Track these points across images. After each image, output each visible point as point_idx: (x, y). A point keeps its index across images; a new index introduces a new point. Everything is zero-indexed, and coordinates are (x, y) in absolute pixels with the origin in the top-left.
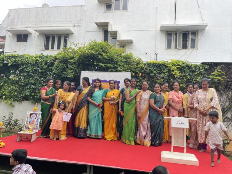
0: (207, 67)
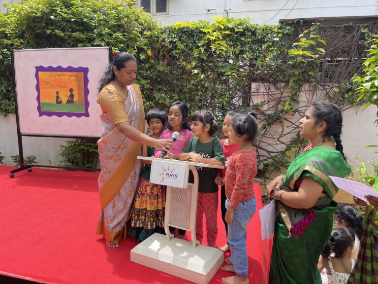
0: (288, 29)
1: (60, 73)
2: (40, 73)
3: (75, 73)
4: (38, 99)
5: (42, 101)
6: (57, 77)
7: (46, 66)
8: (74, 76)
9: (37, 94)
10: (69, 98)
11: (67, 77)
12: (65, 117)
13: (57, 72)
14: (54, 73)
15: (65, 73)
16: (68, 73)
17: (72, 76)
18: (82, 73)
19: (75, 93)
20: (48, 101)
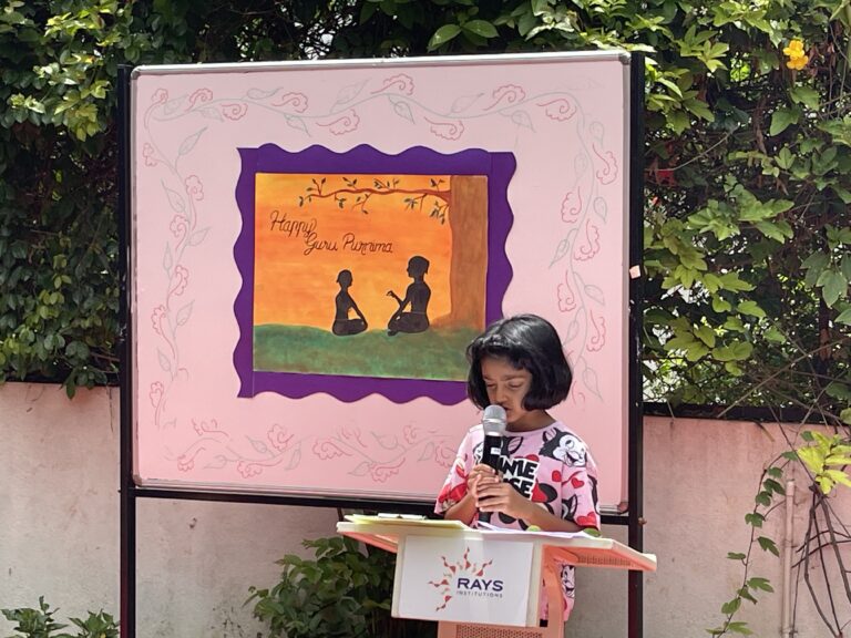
1: (365, 181)
2: (261, 178)
3: (445, 184)
4: (244, 307)
5: (261, 319)
6: (351, 199)
7: (294, 144)
8: (438, 194)
9: (236, 282)
10: (403, 304)
11: (398, 200)
12: (376, 400)
13: (351, 178)
14: (336, 182)
15: (389, 178)
16: (406, 181)
17: (426, 192)
18: (481, 181)
19: (438, 279)
20: (292, 320)
